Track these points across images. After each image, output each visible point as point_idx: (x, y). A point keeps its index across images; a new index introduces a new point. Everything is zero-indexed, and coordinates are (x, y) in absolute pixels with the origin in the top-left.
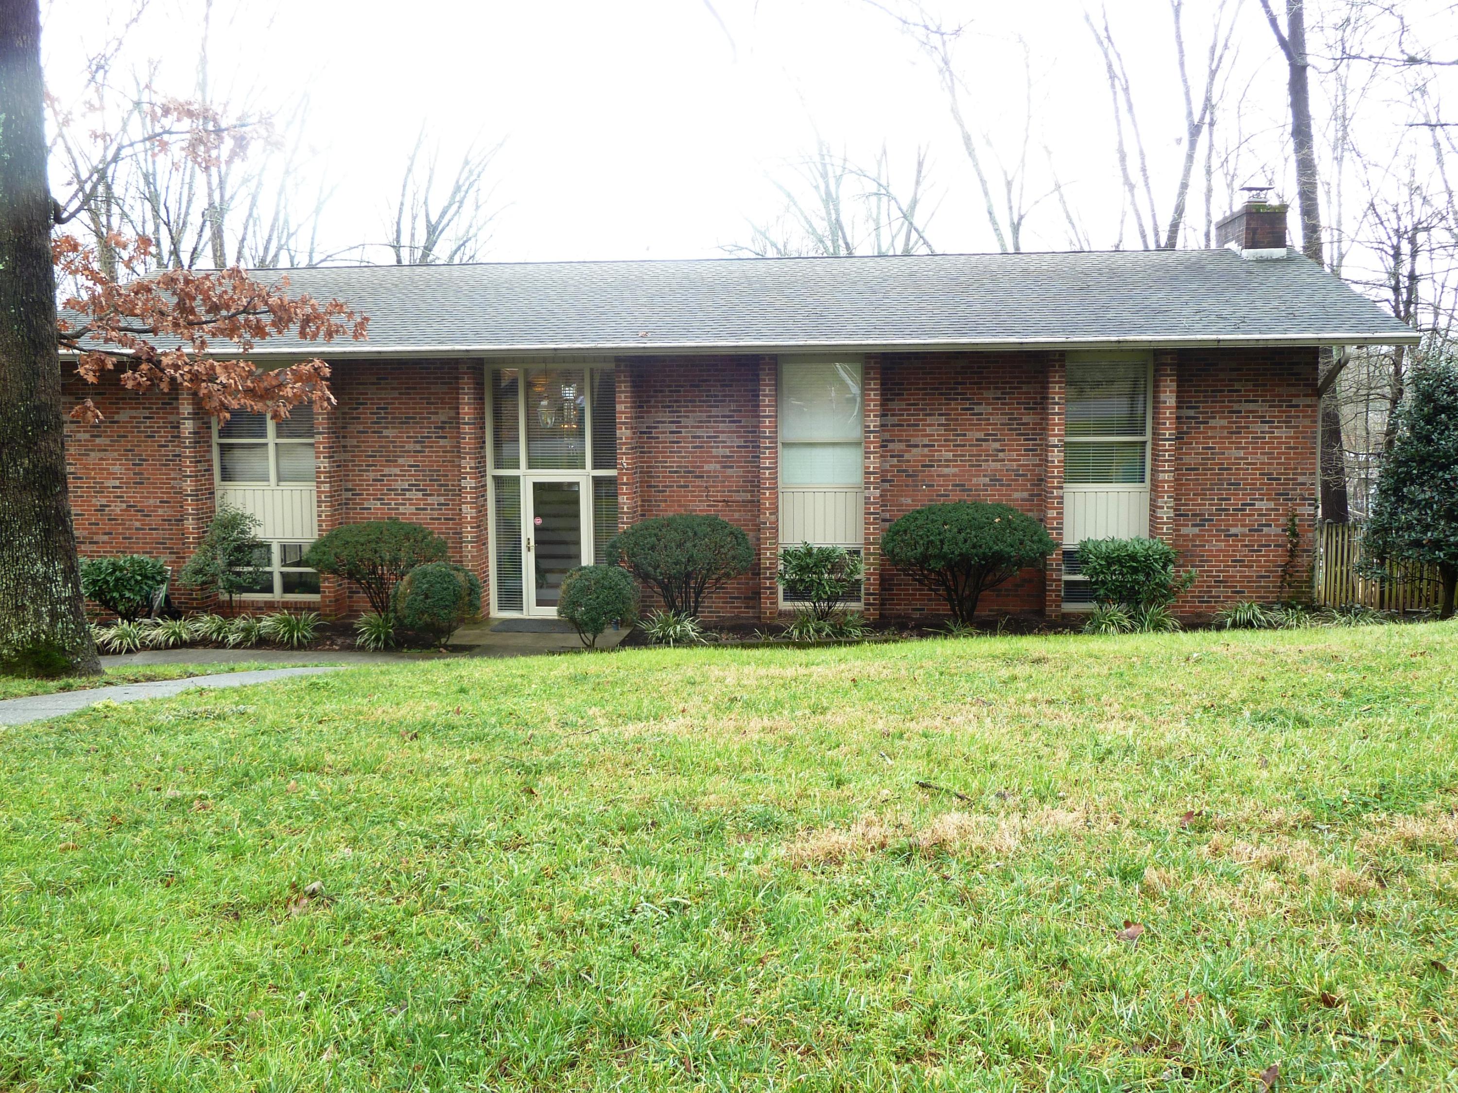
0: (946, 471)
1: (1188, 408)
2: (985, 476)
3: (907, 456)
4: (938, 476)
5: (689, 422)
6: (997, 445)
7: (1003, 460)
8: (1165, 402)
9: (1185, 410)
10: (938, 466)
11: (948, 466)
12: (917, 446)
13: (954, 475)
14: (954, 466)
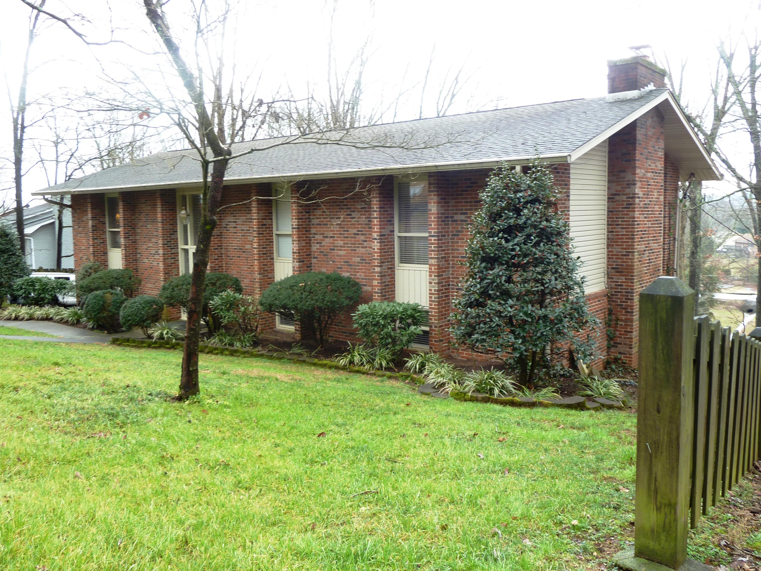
0: (341, 253)
1: (461, 214)
2: (358, 257)
3: (323, 243)
4: (337, 256)
5: (239, 222)
6: (362, 238)
7: (366, 247)
8: (431, 210)
9: (459, 216)
10: (337, 250)
11: (341, 250)
12: (327, 237)
13: (344, 256)
14: (344, 250)
